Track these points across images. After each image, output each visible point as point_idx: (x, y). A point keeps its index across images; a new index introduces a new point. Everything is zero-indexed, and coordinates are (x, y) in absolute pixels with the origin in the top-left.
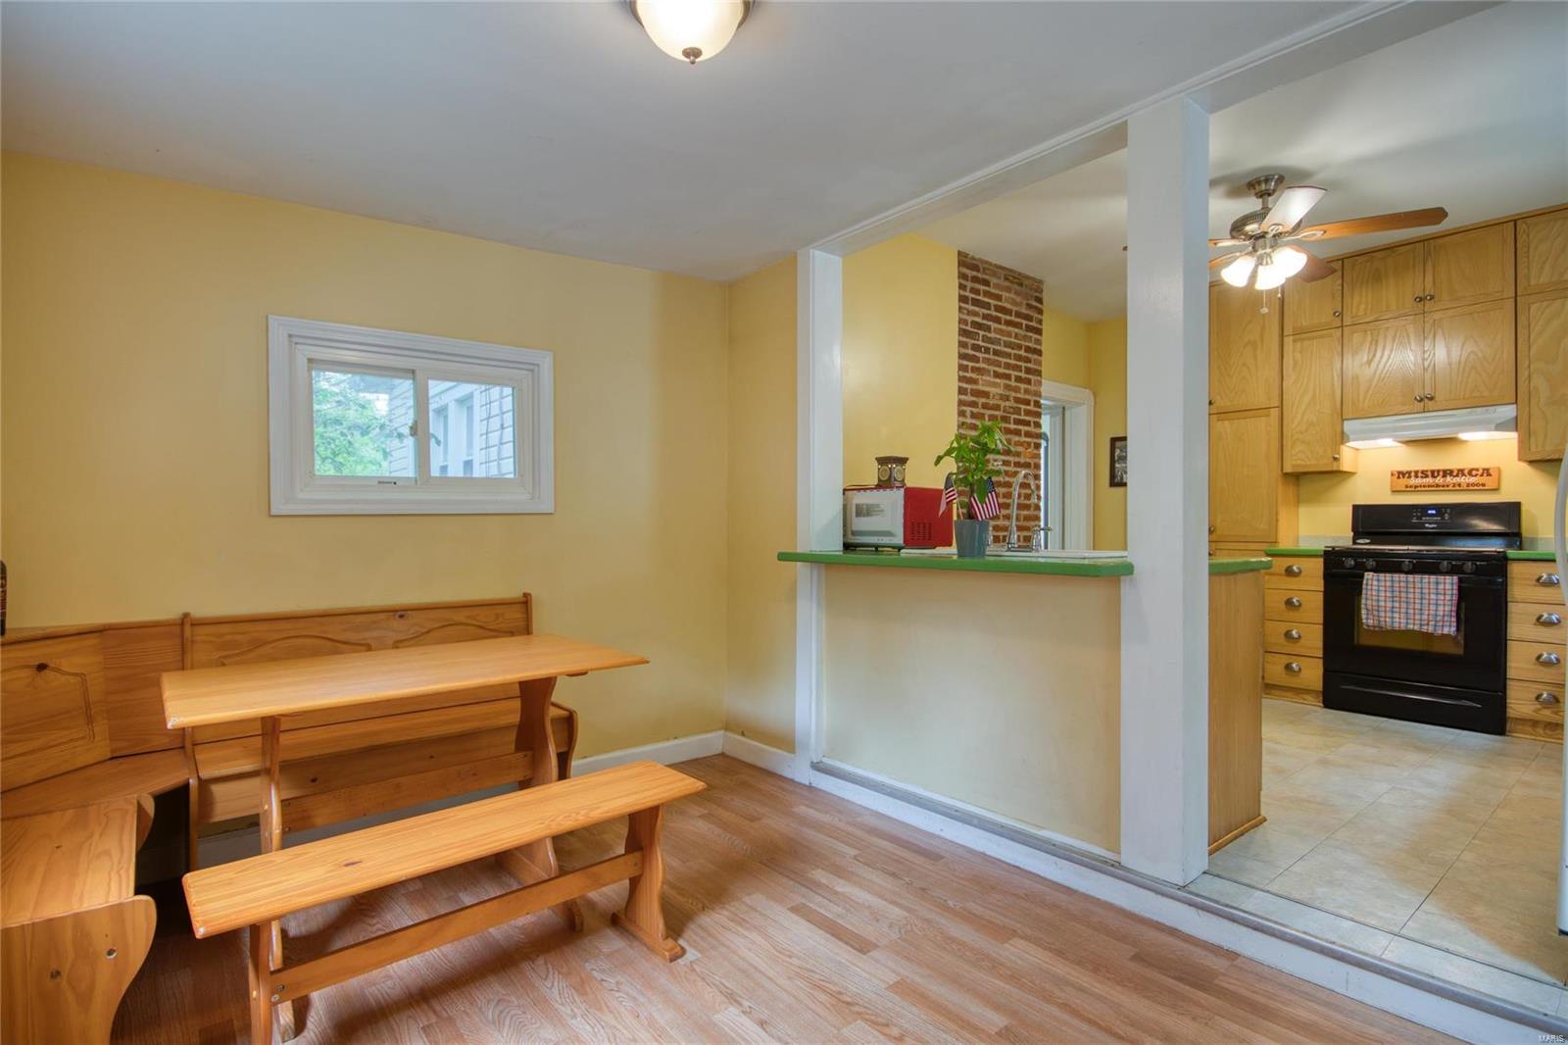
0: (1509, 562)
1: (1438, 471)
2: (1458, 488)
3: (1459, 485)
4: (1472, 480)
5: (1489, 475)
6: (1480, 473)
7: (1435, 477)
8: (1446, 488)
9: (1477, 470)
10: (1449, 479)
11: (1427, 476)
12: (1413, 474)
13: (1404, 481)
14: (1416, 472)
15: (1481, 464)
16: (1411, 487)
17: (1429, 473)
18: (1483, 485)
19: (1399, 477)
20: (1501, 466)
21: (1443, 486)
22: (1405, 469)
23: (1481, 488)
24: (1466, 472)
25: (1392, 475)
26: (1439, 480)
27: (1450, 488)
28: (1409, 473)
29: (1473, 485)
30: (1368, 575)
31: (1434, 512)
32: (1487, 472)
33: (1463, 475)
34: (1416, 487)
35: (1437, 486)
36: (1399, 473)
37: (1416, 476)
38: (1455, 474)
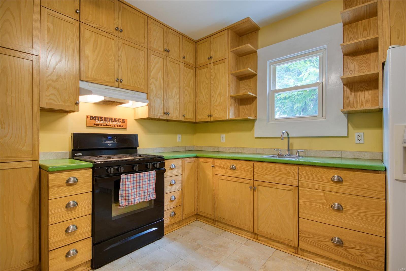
0: (165, 161)
1: (107, 118)
2: (114, 127)
3: (115, 126)
4: (119, 124)
5: (124, 122)
6: (121, 121)
7: (106, 121)
8: (110, 127)
9: (121, 119)
10: (111, 122)
11: (103, 120)
12: (97, 118)
13: (93, 121)
14: (98, 117)
15: (122, 117)
16: (96, 125)
17: (104, 119)
18: (123, 126)
19: (91, 119)
20: (128, 119)
21: (109, 126)
22: (94, 115)
23: (122, 127)
24: (117, 120)
25: (87, 117)
26: (107, 123)
27: (111, 127)
28: (95, 117)
29: (119, 126)
30: (123, 176)
31: (110, 138)
32: (124, 121)
33: (116, 121)
34: (98, 125)
35: (107, 125)
36: (91, 117)
37: (98, 120)
38: (113, 120)
